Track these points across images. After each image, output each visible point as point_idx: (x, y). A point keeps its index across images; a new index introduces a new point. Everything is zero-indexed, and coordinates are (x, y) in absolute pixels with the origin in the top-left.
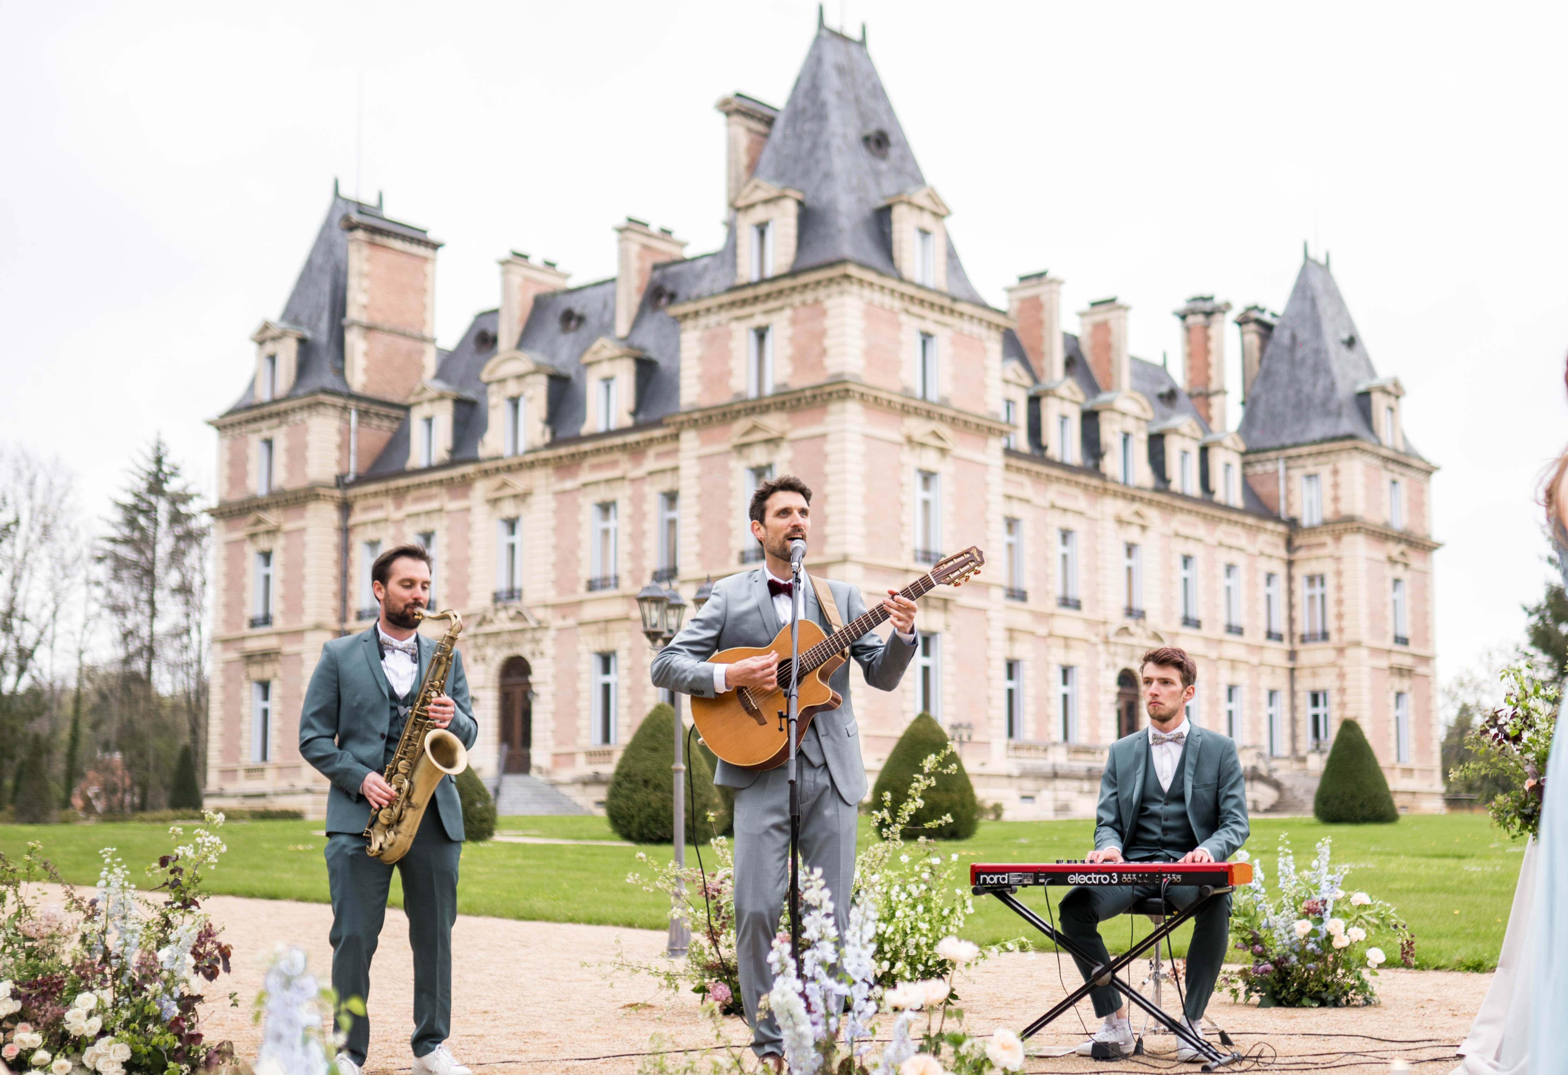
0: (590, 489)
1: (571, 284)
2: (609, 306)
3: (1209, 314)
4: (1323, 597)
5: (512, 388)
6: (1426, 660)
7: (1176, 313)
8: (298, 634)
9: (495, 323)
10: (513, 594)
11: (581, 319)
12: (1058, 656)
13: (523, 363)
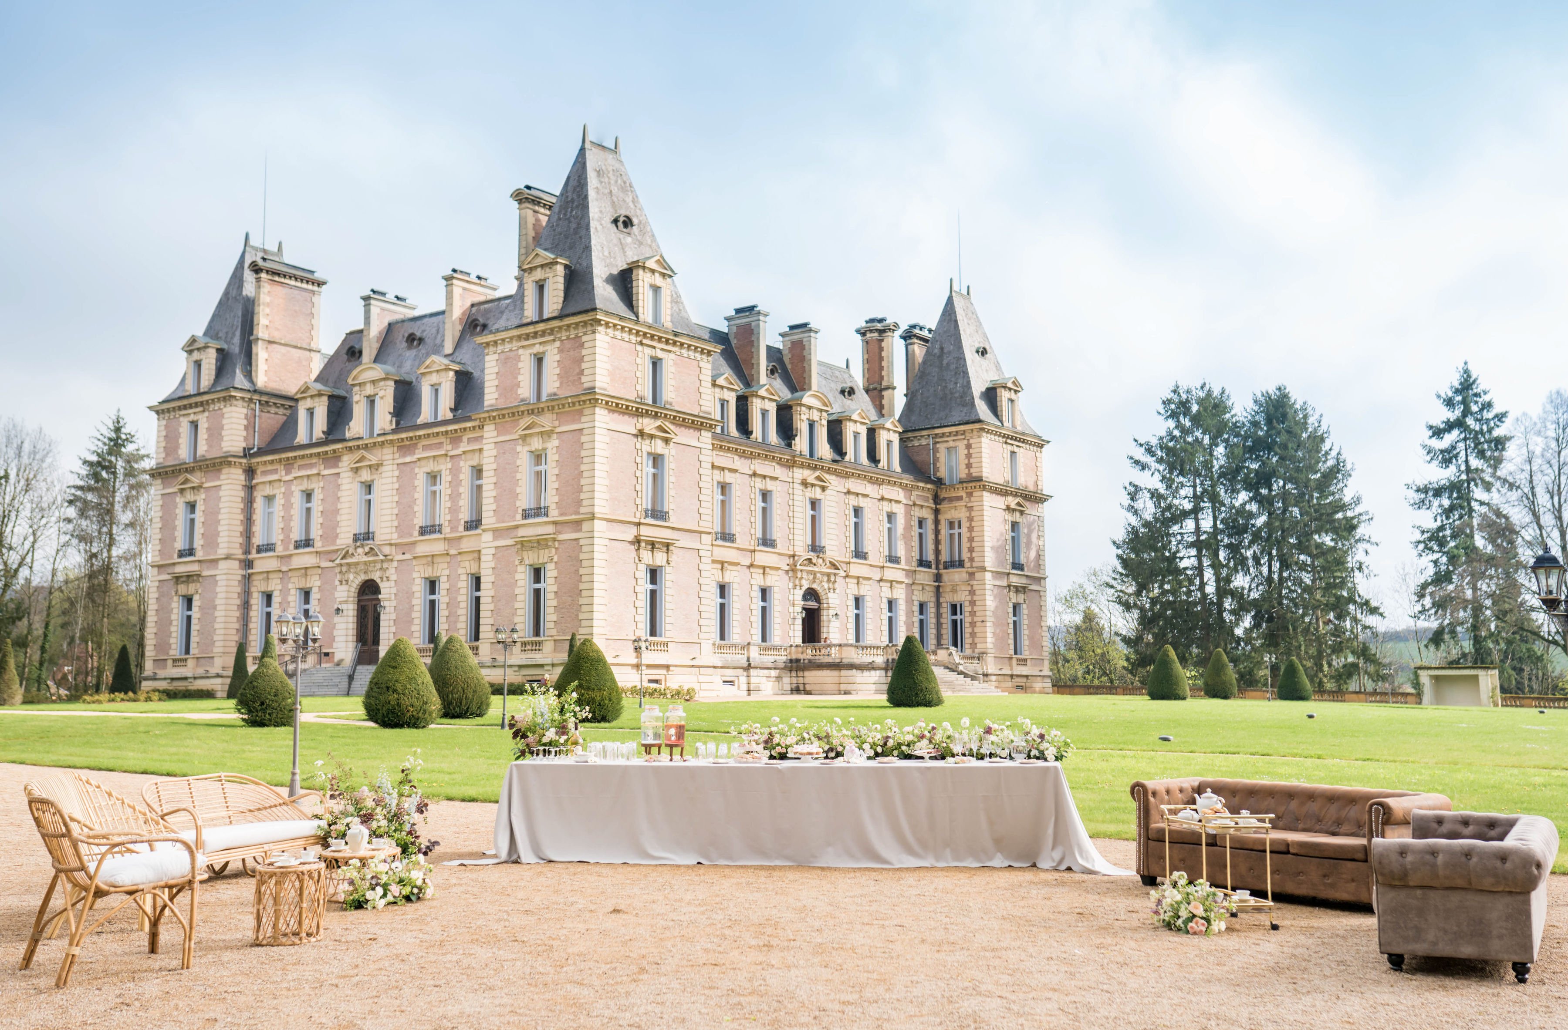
0: (423, 463)
1: (417, 313)
2: (439, 331)
3: (882, 332)
4: (960, 534)
5: (369, 390)
6: (1039, 580)
7: (858, 331)
8: (215, 562)
9: (360, 340)
10: (368, 536)
11: (421, 340)
12: (758, 580)
13: (378, 371)
